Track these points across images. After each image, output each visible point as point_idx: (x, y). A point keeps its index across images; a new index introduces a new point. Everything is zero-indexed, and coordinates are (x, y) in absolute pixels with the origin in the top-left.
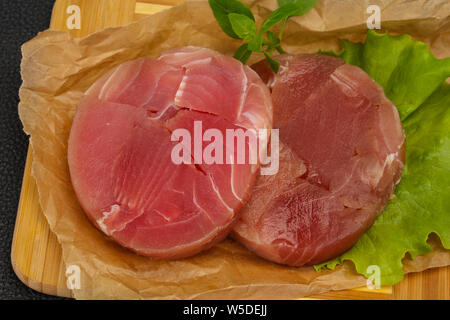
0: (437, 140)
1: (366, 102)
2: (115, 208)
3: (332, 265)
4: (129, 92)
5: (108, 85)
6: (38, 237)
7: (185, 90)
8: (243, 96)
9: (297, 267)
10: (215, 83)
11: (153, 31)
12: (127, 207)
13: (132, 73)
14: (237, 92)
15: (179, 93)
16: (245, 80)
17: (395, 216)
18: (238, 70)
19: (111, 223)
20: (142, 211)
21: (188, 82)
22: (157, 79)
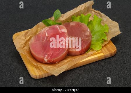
0: (94, 27)
1: (79, 25)
2: (46, 56)
3: (89, 51)
4: (37, 40)
5: (32, 40)
6: (34, 69)
7: (47, 34)
8: (59, 29)
9: (83, 54)
10: (52, 30)
11: (35, 30)
12: (48, 54)
13: (35, 37)
14: (57, 29)
15: (47, 35)
16: (57, 26)
17: (94, 40)
18: (55, 26)
19: (47, 58)
20: (52, 53)
21: (47, 33)
22: (41, 35)
